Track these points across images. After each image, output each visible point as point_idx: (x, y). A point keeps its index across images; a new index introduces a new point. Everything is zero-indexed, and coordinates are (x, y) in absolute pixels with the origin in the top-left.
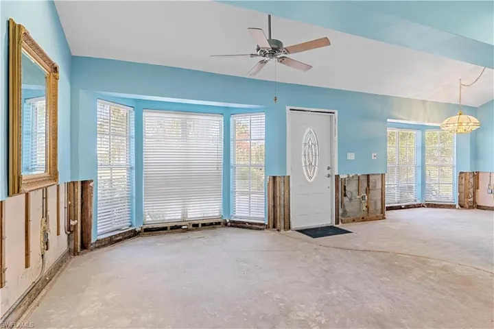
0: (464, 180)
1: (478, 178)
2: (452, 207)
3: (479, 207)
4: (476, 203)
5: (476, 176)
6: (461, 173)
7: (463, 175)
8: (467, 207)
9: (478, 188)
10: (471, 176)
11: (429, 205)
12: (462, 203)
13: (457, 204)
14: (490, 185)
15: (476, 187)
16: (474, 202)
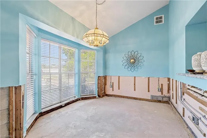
0: (100, 81)
1: (106, 79)
2: (95, 97)
3: (107, 95)
4: (105, 93)
5: (105, 77)
6: (99, 77)
7: (100, 78)
8: (102, 96)
9: (106, 85)
10: (103, 78)
11: (83, 99)
12: (99, 94)
13: (97, 95)
14: (111, 83)
15: (105, 84)
16: (105, 92)
